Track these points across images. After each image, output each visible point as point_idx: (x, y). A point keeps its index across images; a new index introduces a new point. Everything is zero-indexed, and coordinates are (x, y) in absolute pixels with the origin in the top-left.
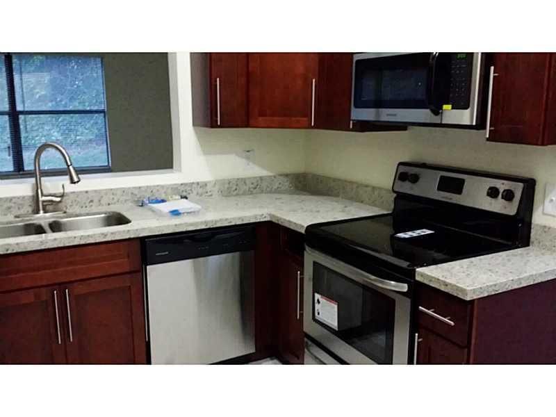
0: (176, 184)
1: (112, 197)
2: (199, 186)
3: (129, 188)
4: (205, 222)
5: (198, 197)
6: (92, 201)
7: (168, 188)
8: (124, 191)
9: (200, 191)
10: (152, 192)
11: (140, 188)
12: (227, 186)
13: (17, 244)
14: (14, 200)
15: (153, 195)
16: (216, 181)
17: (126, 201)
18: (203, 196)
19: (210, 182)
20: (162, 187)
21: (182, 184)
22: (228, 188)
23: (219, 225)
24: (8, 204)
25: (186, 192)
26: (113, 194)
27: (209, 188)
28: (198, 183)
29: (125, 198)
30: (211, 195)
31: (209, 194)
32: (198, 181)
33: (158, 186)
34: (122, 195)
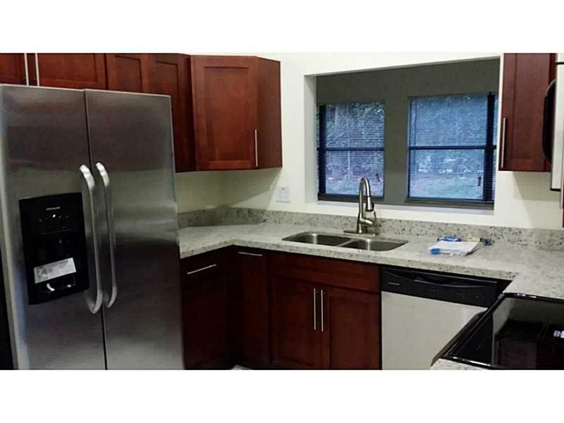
0: (485, 226)
1: (421, 228)
2: (511, 233)
3: (437, 223)
4: (439, 265)
5: (508, 244)
6: (404, 230)
7: (475, 229)
8: (432, 224)
9: (512, 237)
10: (458, 230)
11: (447, 224)
12: (548, 238)
13: (297, 247)
14: (350, 219)
15: (459, 234)
16: (534, 230)
17: (433, 234)
18: (516, 244)
19: (525, 230)
20: (469, 226)
21: (491, 227)
22: (549, 241)
23: (454, 271)
24: (346, 222)
25: (495, 236)
26: (422, 227)
27: (523, 236)
28: (510, 229)
29: (431, 231)
30: (526, 245)
31: (525, 243)
32: (511, 226)
33: (465, 225)
34: (430, 229)
